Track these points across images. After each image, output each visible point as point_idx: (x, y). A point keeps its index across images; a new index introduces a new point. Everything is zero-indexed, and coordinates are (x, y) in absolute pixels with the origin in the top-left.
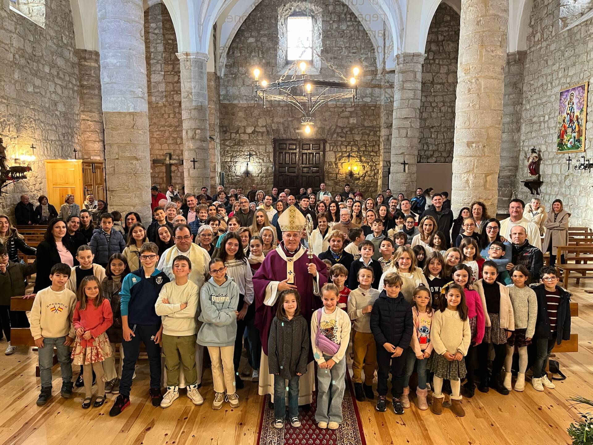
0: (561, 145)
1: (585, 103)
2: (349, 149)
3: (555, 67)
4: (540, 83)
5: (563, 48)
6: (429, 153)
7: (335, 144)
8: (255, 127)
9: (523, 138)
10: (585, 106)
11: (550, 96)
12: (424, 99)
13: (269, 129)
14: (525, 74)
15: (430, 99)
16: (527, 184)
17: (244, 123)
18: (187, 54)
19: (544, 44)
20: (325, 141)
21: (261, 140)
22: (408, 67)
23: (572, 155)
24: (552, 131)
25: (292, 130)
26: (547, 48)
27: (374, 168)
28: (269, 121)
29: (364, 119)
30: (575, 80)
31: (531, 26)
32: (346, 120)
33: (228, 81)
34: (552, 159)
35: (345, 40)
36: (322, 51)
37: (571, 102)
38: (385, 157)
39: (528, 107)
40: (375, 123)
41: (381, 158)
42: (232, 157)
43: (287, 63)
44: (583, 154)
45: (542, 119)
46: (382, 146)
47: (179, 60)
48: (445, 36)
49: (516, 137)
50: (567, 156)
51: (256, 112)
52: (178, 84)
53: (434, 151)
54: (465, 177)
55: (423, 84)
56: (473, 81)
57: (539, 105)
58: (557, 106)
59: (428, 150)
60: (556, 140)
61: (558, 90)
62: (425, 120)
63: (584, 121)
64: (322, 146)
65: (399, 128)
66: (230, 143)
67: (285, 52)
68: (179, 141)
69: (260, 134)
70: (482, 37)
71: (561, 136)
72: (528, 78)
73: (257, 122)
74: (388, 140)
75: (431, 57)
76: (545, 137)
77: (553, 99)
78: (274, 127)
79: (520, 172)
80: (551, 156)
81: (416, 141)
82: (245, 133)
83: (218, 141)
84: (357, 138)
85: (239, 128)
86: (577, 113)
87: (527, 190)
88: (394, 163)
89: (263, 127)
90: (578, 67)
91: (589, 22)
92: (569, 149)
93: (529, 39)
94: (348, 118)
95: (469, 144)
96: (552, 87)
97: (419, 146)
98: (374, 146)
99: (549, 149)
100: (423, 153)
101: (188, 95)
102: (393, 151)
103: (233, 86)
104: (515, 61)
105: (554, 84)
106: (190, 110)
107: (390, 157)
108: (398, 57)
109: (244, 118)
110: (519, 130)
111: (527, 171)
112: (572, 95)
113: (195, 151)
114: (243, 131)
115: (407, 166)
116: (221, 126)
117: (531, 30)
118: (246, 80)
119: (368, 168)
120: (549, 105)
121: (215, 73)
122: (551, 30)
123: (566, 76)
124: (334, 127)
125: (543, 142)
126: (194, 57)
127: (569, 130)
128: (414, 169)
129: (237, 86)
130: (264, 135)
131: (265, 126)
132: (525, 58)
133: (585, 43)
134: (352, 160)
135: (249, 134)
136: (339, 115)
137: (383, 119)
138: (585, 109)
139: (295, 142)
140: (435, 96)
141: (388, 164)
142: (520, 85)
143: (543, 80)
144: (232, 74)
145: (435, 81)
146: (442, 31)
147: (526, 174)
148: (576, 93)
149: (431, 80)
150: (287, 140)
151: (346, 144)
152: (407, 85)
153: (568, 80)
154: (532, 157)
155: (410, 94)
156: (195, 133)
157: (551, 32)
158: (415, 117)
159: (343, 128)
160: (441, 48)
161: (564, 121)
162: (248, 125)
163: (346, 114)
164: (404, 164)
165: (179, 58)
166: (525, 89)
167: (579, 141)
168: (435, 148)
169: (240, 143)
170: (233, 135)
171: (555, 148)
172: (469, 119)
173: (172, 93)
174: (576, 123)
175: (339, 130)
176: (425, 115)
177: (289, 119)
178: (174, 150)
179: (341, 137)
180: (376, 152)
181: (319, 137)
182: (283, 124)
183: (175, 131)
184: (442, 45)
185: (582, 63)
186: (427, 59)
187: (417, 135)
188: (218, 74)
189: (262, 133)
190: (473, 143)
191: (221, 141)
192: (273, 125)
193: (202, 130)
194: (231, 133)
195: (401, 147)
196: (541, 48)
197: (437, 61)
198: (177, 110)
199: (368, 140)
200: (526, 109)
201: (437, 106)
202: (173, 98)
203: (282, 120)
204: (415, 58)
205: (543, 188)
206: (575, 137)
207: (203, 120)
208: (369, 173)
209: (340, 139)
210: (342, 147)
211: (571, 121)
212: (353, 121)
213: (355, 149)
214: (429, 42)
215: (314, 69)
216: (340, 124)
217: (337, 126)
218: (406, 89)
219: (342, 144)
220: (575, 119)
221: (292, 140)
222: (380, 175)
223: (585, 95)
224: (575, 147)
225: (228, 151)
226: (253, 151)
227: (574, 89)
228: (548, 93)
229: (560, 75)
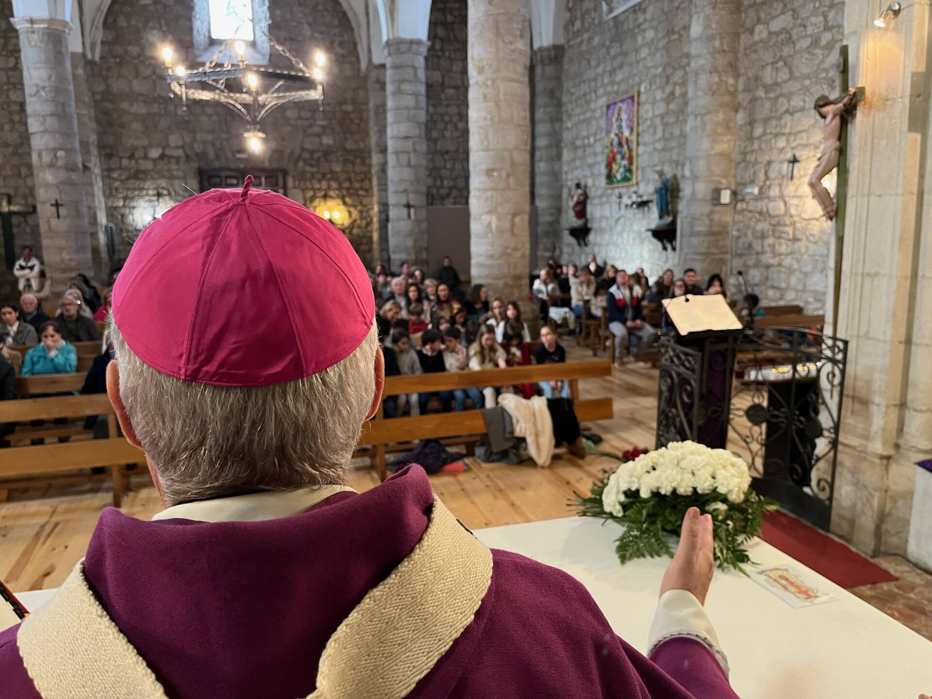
0: (610, 177)
1: (635, 120)
2: (324, 185)
3: (599, 70)
4: (582, 92)
5: (607, 43)
6: (444, 191)
7: (301, 177)
8: (164, 149)
9: (565, 168)
10: (635, 125)
11: (594, 111)
12: (431, 109)
13: (188, 152)
14: (564, 77)
15: (441, 110)
16: (574, 232)
17: (145, 142)
18: (32, 21)
19: (586, 36)
20: (285, 173)
21: (177, 170)
22: (405, 59)
23: (623, 191)
24: (599, 158)
25: (229, 154)
26: (588, 42)
27: (364, 214)
28: (188, 139)
29: (346, 139)
30: (623, 87)
31: (569, 10)
32: (317, 140)
33: (109, 69)
34: (600, 197)
35: (306, 11)
36: (270, 27)
37: (619, 119)
38: (380, 197)
39: (569, 125)
40: (362, 145)
41: (375, 199)
42: (125, 198)
43: (213, 42)
44: (635, 188)
45: (586, 141)
46: (375, 181)
47: (16, 31)
48: (455, 17)
49: (557, 167)
50: (617, 191)
51: (164, 123)
52: (17, 73)
53: (451, 188)
54: (486, 218)
55: (429, 86)
56: (489, 83)
57: (583, 122)
58: (603, 123)
59: (442, 186)
60: (603, 170)
61: (603, 101)
62: (435, 141)
63: (635, 144)
64: (281, 181)
65: (397, 153)
66: (120, 175)
67: (206, 24)
68: (24, 171)
69: (173, 161)
70: (496, 22)
71: (609, 166)
72: (567, 85)
73: (167, 140)
74: (383, 170)
75: (438, 47)
76: (591, 166)
77: (598, 113)
78: (198, 148)
79: (564, 216)
80: (599, 192)
81: (423, 173)
82: (145, 157)
83: (97, 171)
84: (337, 168)
85: (134, 149)
86: (626, 133)
87: (572, 240)
88: (395, 206)
89: (177, 147)
90: (626, 69)
91: (637, 8)
92: (618, 182)
93: (566, 28)
94: (319, 136)
95: (489, 172)
96: (597, 98)
97: (430, 181)
98: (362, 181)
99: (597, 183)
100: (434, 191)
101: (38, 91)
102: (391, 188)
103: (119, 77)
104: (550, 59)
105: (598, 94)
106: (44, 116)
107: (387, 197)
108: (388, 44)
109: (143, 133)
110: (559, 156)
111: (571, 214)
112: (620, 109)
113: (58, 188)
114: (142, 155)
115: (412, 211)
116: (101, 147)
117: (568, 15)
118: (142, 68)
119: (355, 214)
120: (594, 122)
121: (84, 55)
122: (592, 16)
123: (613, 82)
124: (298, 151)
125: (589, 173)
126: (46, 26)
127: (618, 157)
128: (423, 214)
129: (126, 78)
130: (182, 161)
131: (182, 147)
132: (563, 56)
133: (634, 37)
134: (331, 203)
135: (154, 160)
136: (304, 131)
137: (374, 139)
138: (635, 129)
139: (235, 174)
140: (448, 106)
141: (385, 207)
142: (558, 94)
143: (585, 88)
144: (115, 57)
145: (446, 83)
146: (452, 9)
147: (570, 219)
148: (624, 106)
149: (440, 80)
150: (221, 169)
151: (318, 176)
152: (405, 87)
153: (615, 88)
154: (577, 194)
155: (410, 101)
156: (55, 156)
157: (594, 19)
158: (420, 137)
159: (312, 152)
160: (452, 34)
161: (612, 144)
162: (151, 145)
163: (317, 130)
164: (408, 206)
165: (18, 27)
166: (565, 99)
167: (629, 170)
168: (452, 183)
169: (138, 175)
170: (125, 162)
171: (603, 181)
172: (487, 137)
173: (5, 87)
174: (625, 148)
175: (306, 155)
176: (435, 134)
177: (224, 136)
178: (17, 188)
179: (311, 166)
180: (367, 190)
181: (275, 165)
182: (213, 145)
183: (15, 154)
184: (453, 30)
185: (631, 64)
186: (431, 49)
187: (424, 162)
188: (89, 56)
189: (178, 159)
190: (493, 170)
191: (103, 171)
192: (195, 145)
193: (67, 151)
194: (121, 158)
195: (402, 181)
196: (581, 43)
197: (447, 54)
198: (16, 118)
199: (355, 172)
200: (567, 129)
201: (451, 121)
202: (8, 97)
203: (210, 138)
204: (414, 47)
205: (591, 237)
206: (625, 166)
207: (67, 134)
208: (358, 222)
209: (308, 168)
210: (314, 182)
211: (620, 144)
212: (327, 140)
213: (334, 185)
214: (433, 24)
215: (258, 56)
216: (308, 146)
217: (303, 149)
218: (403, 94)
219: (313, 177)
220: (624, 142)
221: (231, 170)
222: (375, 225)
223: (635, 109)
224: (626, 179)
225: (117, 189)
226: (163, 188)
227: (622, 101)
228: (593, 106)
229: (606, 81)
